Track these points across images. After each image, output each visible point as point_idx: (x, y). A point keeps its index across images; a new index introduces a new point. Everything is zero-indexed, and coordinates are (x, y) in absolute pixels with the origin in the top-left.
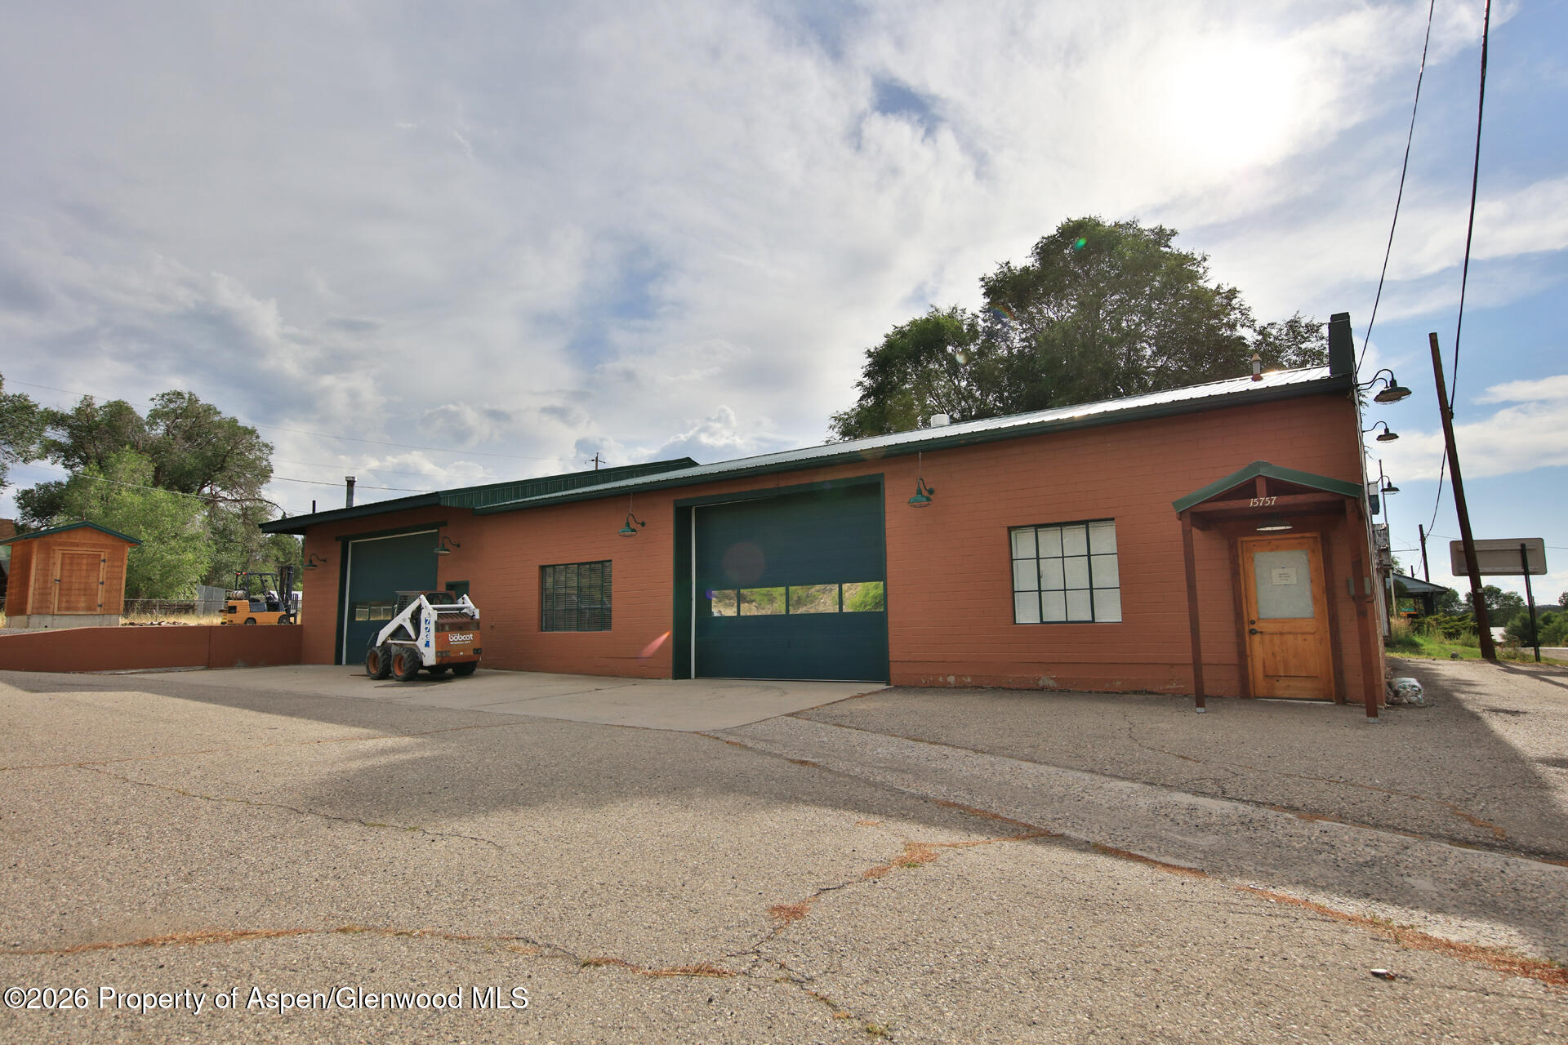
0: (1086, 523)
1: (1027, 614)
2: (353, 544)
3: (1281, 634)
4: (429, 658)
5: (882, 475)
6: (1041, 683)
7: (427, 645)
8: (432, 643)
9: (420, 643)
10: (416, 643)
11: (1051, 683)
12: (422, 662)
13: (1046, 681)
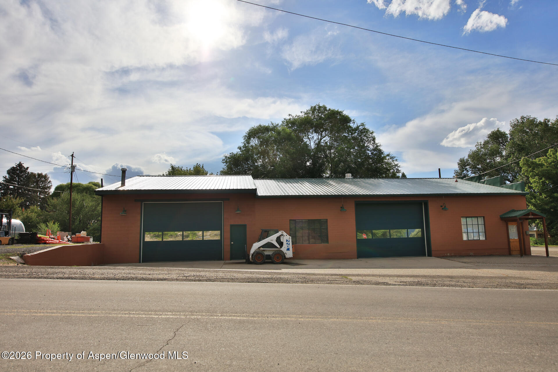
0: (477, 217)
1: (465, 238)
2: (144, 203)
3: (513, 242)
4: (289, 254)
5: (428, 200)
6: (470, 254)
7: (288, 249)
8: (291, 249)
9: (284, 249)
10: (281, 249)
11: (473, 254)
12: (285, 256)
13: (472, 254)
